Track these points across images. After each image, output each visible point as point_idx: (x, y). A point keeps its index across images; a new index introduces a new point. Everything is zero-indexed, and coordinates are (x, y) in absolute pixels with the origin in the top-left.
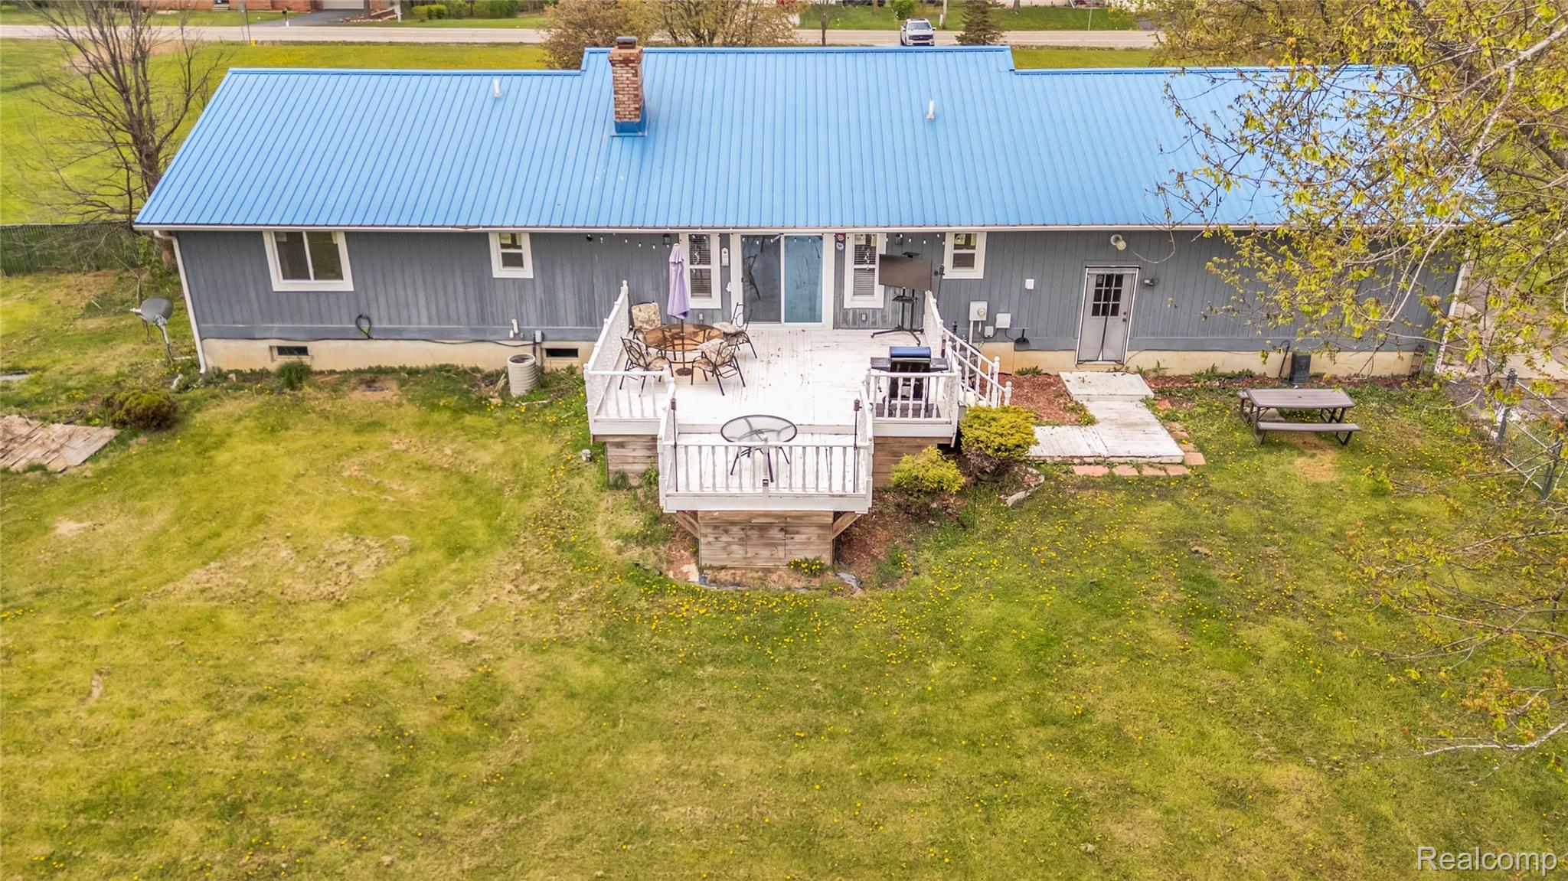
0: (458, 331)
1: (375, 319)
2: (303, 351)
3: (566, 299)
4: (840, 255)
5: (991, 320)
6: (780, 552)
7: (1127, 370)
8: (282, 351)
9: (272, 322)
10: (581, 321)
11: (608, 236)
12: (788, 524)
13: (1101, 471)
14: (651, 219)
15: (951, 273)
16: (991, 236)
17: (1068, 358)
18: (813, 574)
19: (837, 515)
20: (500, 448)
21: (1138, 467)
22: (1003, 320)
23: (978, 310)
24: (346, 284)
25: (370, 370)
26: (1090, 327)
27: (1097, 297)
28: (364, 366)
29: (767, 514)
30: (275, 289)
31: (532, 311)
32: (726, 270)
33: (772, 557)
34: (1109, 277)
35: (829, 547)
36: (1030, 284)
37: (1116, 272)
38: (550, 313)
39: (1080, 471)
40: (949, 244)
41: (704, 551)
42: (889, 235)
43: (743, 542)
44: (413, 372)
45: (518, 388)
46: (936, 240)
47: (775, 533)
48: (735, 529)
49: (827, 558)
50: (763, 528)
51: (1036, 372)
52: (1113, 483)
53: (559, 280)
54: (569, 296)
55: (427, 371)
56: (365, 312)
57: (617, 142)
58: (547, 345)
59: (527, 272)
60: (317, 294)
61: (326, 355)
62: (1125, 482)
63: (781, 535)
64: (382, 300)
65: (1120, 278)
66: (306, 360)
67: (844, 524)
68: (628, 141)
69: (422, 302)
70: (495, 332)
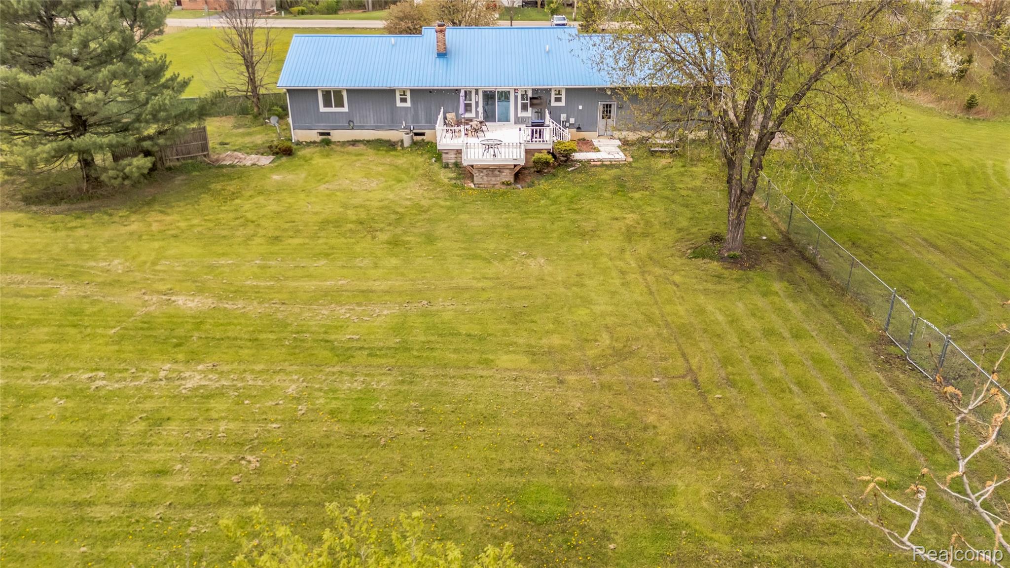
0: (384, 126)
1: (355, 122)
2: (329, 134)
3: (422, 114)
4: (516, 97)
5: (568, 121)
6: (498, 179)
7: (615, 139)
8: (321, 134)
9: (319, 122)
10: (427, 122)
11: (437, 90)
12: (500, 169)
13: (599, 163)
14: (452, 84)
15: (554, 104)
16: (567, 89)
17: (595, 134)
18: (508, 185)
19: (515, 166)
20: (405, 160)
21: (611, 162)
22: (572, 121)
23: (563, 117)
24: (345, 109)
25: (352, 141)
26: (601, 123)
27: (603, 112)
28: (350, 139)
29: (494, 165)
30: (321, 111)
31: (410, 120)
32: (477, 103)
33: (495, 181)
34: (607, 105)
35: (513, 177)
36: (580, 107)
37: (609, 103)
38: (416, 119)
39: (592, 163)
40: (553, 93)
41: (475, 178)
42: (533, 89)
43: (487, 175)
44: (368, 141)
45: (406, 144)
46: (548, 91)
47: (497, 172)
48: (485, 171)
49: (512, 180)
50: (493, 170)
51: (584, 139)
52: (602, 166)
53: (419, 106)
54: (423, 113)
55: (373, 141)
56: (351, 119)
57: (438, 59)
58: (415, 131)
59: (408, 104)
60: (335, 113)
61: (338, 135)
62: (606, 165)
63: (498, 173)
64: (358, 115)
65: (610, 105)
66: (329, 137)
67: (517, 169)
68: (441, 59)
69: (372, 116)
70: (396, 126)
